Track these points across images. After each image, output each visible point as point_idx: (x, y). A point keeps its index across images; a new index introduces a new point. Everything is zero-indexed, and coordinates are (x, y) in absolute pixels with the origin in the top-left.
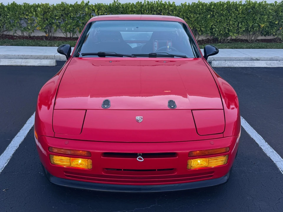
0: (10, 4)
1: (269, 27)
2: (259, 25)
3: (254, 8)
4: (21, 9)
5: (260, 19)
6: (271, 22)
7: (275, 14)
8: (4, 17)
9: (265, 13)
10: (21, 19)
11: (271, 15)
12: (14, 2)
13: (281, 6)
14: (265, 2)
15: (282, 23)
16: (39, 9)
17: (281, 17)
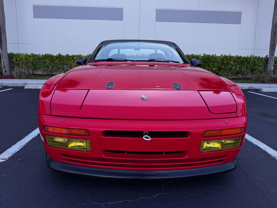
0: (57, 55)
1: (218, 70)
2: (212, 69)
3: (209, 58)
4: (64, 58)
5: (212, 65)
6: (219, 67)
7: (221, 62)
8: (53, 63)
9: (215, 61)
10: (64, 64)
11: (219, 63)
12: (60, 53)
13: (225, 57)
14: (215, 55)
15: (226, 68)
16: (75, 58)
17: (225, 64)
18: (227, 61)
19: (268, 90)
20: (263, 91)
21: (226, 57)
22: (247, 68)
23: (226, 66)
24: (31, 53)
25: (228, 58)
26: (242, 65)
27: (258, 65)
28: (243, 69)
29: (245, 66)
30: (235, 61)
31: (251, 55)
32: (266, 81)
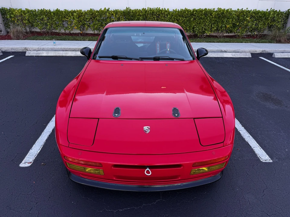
0: (55, 10)
1: (232, 27)
2: (226, 26)
3: (223, 13)
4: (62, 14)
5: (226, 21)
6: (234, 24)
7: (237, 18)
8: (52, 20)
9: (230, 17)
10: (63, 21)
11: (234, 19)
12: (57, 9)
13: (241, 12)
14: (231, 9)
15: (241, 25)
16: (75, 14)
17: (241, 20)
18: (243, 17)
19: (281, 56)
20: (276, 57)
21: (243, 12)
22: (264, 24)
23: (242, 23)
24: (26, 9)
25: (245, 14)
26: (259, 21)
27: (277, 21)
28: (260, 26)
29: (262, 22)
30: (252, 16)
31: (271, 8)
32: (282, 41)
